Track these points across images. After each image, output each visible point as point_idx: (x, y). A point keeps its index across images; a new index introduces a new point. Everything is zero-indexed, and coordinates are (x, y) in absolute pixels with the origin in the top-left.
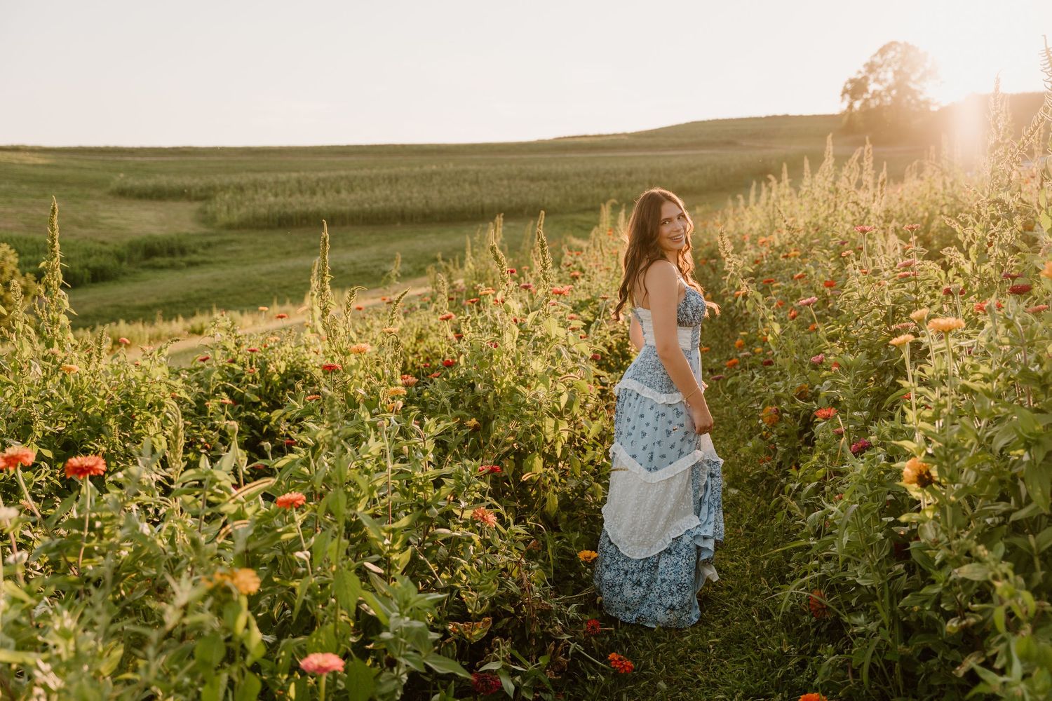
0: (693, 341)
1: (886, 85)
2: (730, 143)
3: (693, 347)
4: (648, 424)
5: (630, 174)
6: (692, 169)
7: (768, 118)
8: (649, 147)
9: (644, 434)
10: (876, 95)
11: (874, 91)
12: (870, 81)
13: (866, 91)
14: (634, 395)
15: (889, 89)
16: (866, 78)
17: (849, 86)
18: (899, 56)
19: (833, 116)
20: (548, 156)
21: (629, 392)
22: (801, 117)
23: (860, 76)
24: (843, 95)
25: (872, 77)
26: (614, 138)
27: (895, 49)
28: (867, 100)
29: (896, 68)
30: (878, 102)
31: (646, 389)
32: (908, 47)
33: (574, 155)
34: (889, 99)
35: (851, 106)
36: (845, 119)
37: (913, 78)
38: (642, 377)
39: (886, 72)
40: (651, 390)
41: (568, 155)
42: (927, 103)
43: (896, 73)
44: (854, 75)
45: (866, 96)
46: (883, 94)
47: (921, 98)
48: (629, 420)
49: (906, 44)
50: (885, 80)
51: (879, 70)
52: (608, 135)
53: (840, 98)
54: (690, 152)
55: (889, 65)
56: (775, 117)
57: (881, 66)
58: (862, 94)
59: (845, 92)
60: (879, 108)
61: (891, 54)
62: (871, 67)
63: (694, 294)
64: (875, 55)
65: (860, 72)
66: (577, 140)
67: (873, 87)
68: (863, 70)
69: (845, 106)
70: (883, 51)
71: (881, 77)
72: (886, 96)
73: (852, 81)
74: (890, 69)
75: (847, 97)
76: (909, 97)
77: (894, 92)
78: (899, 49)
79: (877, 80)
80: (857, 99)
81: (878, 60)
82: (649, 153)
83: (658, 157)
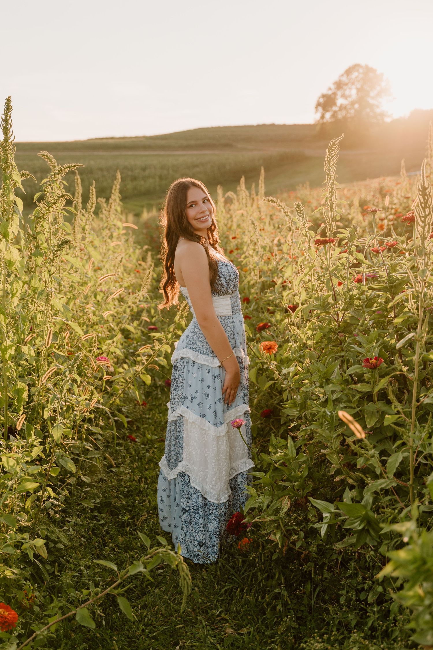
0: (233, 306)
1: (350, 99)
2: (227, 146)
3: (235, 312)
4: (209, 387)
5: (144, 169)
6: (196, 166)
7: (259, 126)
8: (163, 148)
9: (207, 395)
10: (342, 108)
11: (341, 105)
12: (338, 97)
13: (335, 104)
14: (191, 363)
15: (353, 103)
16: (335, 94)
17: (322, 100)
18: (361, 76)
19: (309, 126)
20: (78, 154)
21: (186, 360)
22: (284, 126)
23: (330, 93)
24: (316, 108)
25: (339, 93)
26: (135, 140)
27: (358, 71)
28: (335, 112)
29: (359, 86)
30: (344, 113)
31: (200, 356)
32: (368, 70)
33: (101, 153)
34: (352, 111)
35: (323, 117)
36: (318, 128)
37: (372, 94)
38: (195, 346)
39: (350, 89)
40: (204, 357)
41: (96, 153)
42: (382, 115)
43: (358, 90)
44: (325, 91)
45: (335, 108)
46: (348, 107)
47: (378, 111)
48: (190, 385)
49: (367, 66)
50: (350, 96)
51: (345, 87)
52: (131, 138)
53: (314, 110)
54: (195, 152)
55: (353, 84)
56: (264, 126)
57: (346, 84)
58: (331, 107)
59: (319, 104)
60: (345, 118)
61: (355, 74)
62: (339, 85)
63: (226, 266)
64: (342, 75)
65: (330, 89)
66: (105, 141)
67: (340, 101)
68: (333, 87)
69: (318, 116)
70: (348, 72)
71: (347, 93)
72: (350, 109)
73: (324, 96)
74: (354, 87)
75: (320, 109)
76: (368, 110)
77: (357, 106)
78: (361, 71)
79: (344, 96)
80: (327, 111)
81: (344, 79)
82: (162, 153)
83: (169, 155)
